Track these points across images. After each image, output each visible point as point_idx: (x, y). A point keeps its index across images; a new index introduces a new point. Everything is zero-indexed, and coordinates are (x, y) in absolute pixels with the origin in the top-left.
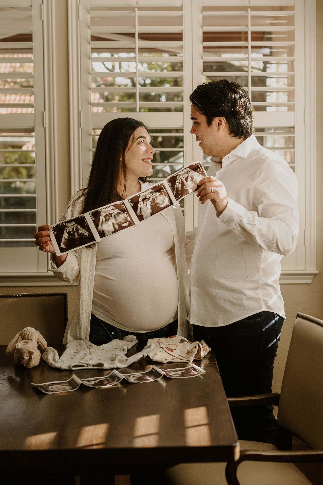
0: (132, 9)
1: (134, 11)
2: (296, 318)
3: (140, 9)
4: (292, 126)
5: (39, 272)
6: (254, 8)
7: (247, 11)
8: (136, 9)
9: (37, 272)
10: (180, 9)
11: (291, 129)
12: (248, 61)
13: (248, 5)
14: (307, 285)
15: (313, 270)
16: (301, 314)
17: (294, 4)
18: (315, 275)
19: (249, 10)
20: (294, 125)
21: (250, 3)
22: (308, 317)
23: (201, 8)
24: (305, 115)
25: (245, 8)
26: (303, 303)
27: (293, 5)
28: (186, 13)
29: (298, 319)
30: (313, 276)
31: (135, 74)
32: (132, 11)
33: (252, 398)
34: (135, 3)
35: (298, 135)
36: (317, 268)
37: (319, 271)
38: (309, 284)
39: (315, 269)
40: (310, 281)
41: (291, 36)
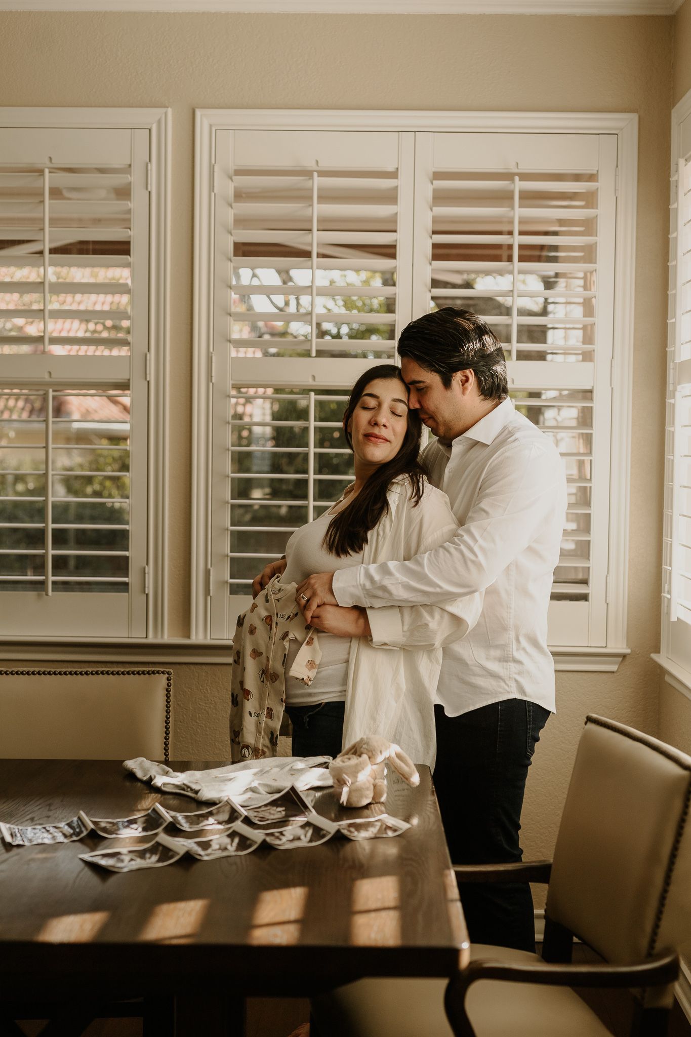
0: (308, 174)
1: (311, 177)
2: (586, 724)
3: (322, 174)
4: (589, 388)
5: (131, 638)
6: (524, 177)
7: (513, 180)
8: (315, 174)
9: (129, 637)
10: (394, 175)
11: (588, 394)
12: (513, 273)
13: (515, 170)
14: (610, 674)
15: (619, 646)
16: (595, 716)
17: (598, 171)
18: (624, 656)
19: (517, 178)
20: (593, 387)
21: (519, 168)
23: (431, 175)
24: (613, 368)
25: (508, 176)
26: (601, 706)
27: (595, 172)
28: (403, 183)
29: (589, 725)
30: (621, 659)
31: (310, 289)
32: (308, 178)
34: (314, 163)
35: (600, 405)
36: (627, 645)
37: (631, 649)
38: (613, 672)
39: (625, 646)
40: (614, 668)
41: (589, 226)
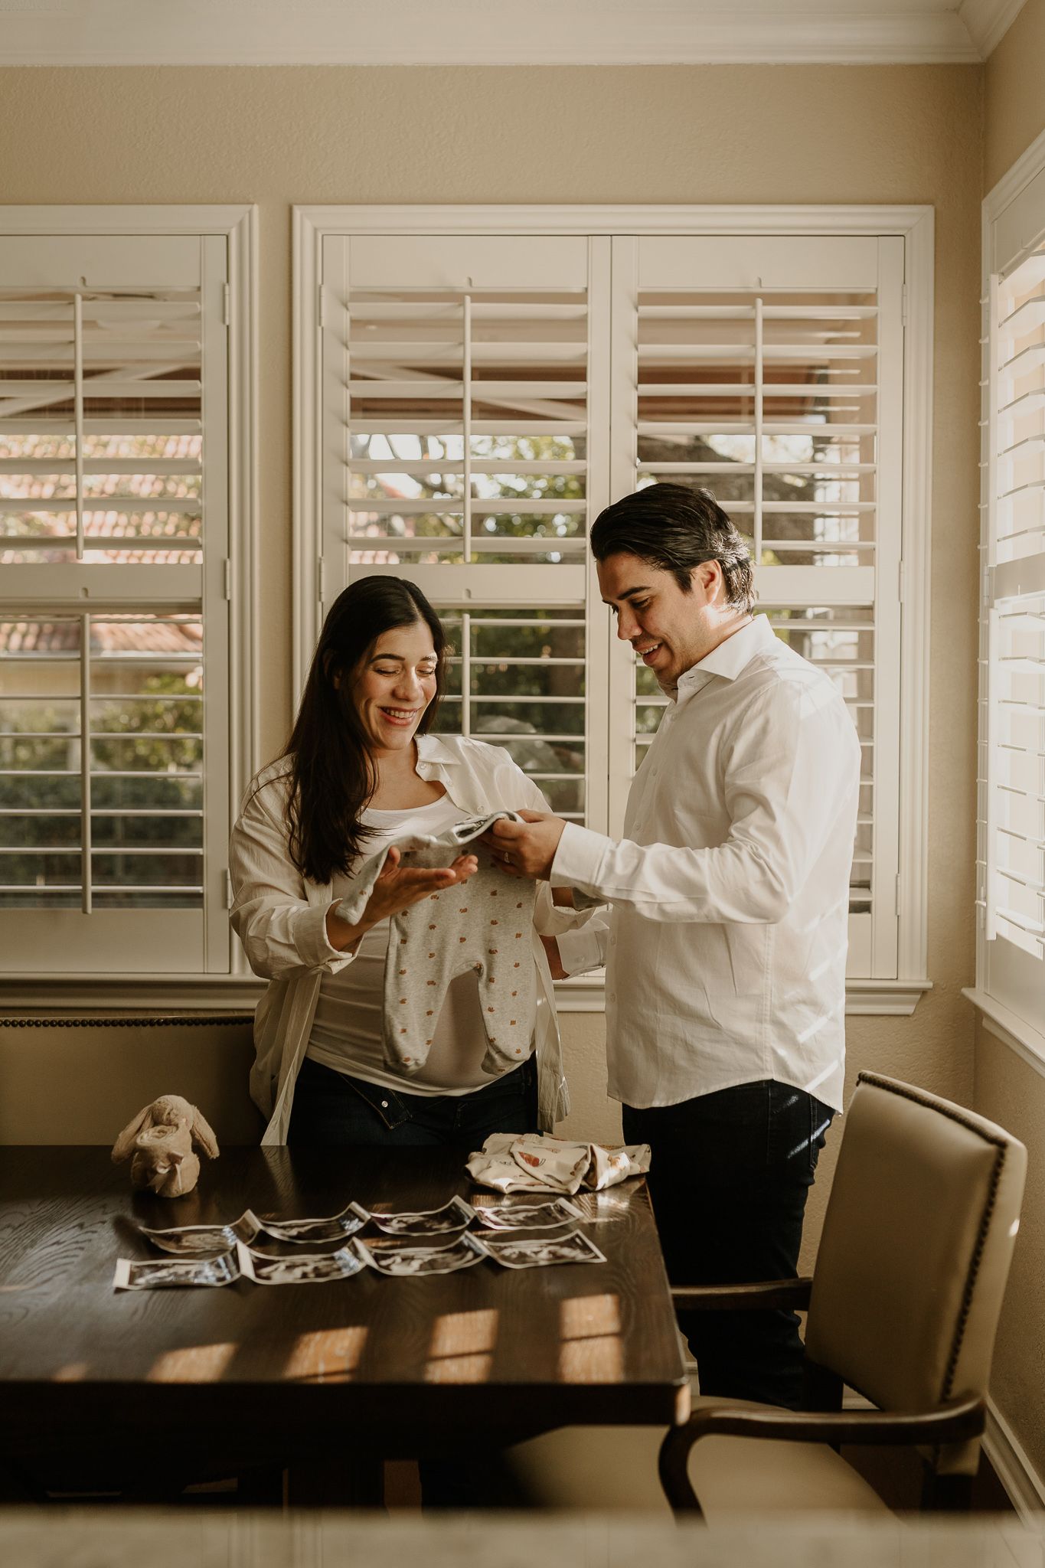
0: (457, 298)
1: (462, 304)
2: (858, 1084)
3: (478, 297)
4: (868, 603)
5: (208, 973)
6: (771, 299)
7: (754, 305)
8: (468, 299)
9: (204, 973)
10: (582, 298)
11: (866, 612)
12: (756, 434)
13: (758, 290)
14: (903, 1018)
15: (916, 977)
16: (869, 1073)
17: (877, 289)
18: (924, 992)
19: (759, 301)
20: (874, 602)
21: (763, 285)
22: (887, 1081)
23: (635, 298)
24: (902, 574)
25: (748, 299)
26: (891, 1065)
27: (873, 291)
28: (595, 309)
29: (863, 1086)
30: (919, 996)
31: (462, 465)
32: (457, 304)
33: (741, 1290)
34: (465, 281)
35: (884, 627)
36: (928, 976)
37: (933, 982)
38: (908, 1016)
39: (924, 978)
40: (909, 1009)
41: (868, 370)
